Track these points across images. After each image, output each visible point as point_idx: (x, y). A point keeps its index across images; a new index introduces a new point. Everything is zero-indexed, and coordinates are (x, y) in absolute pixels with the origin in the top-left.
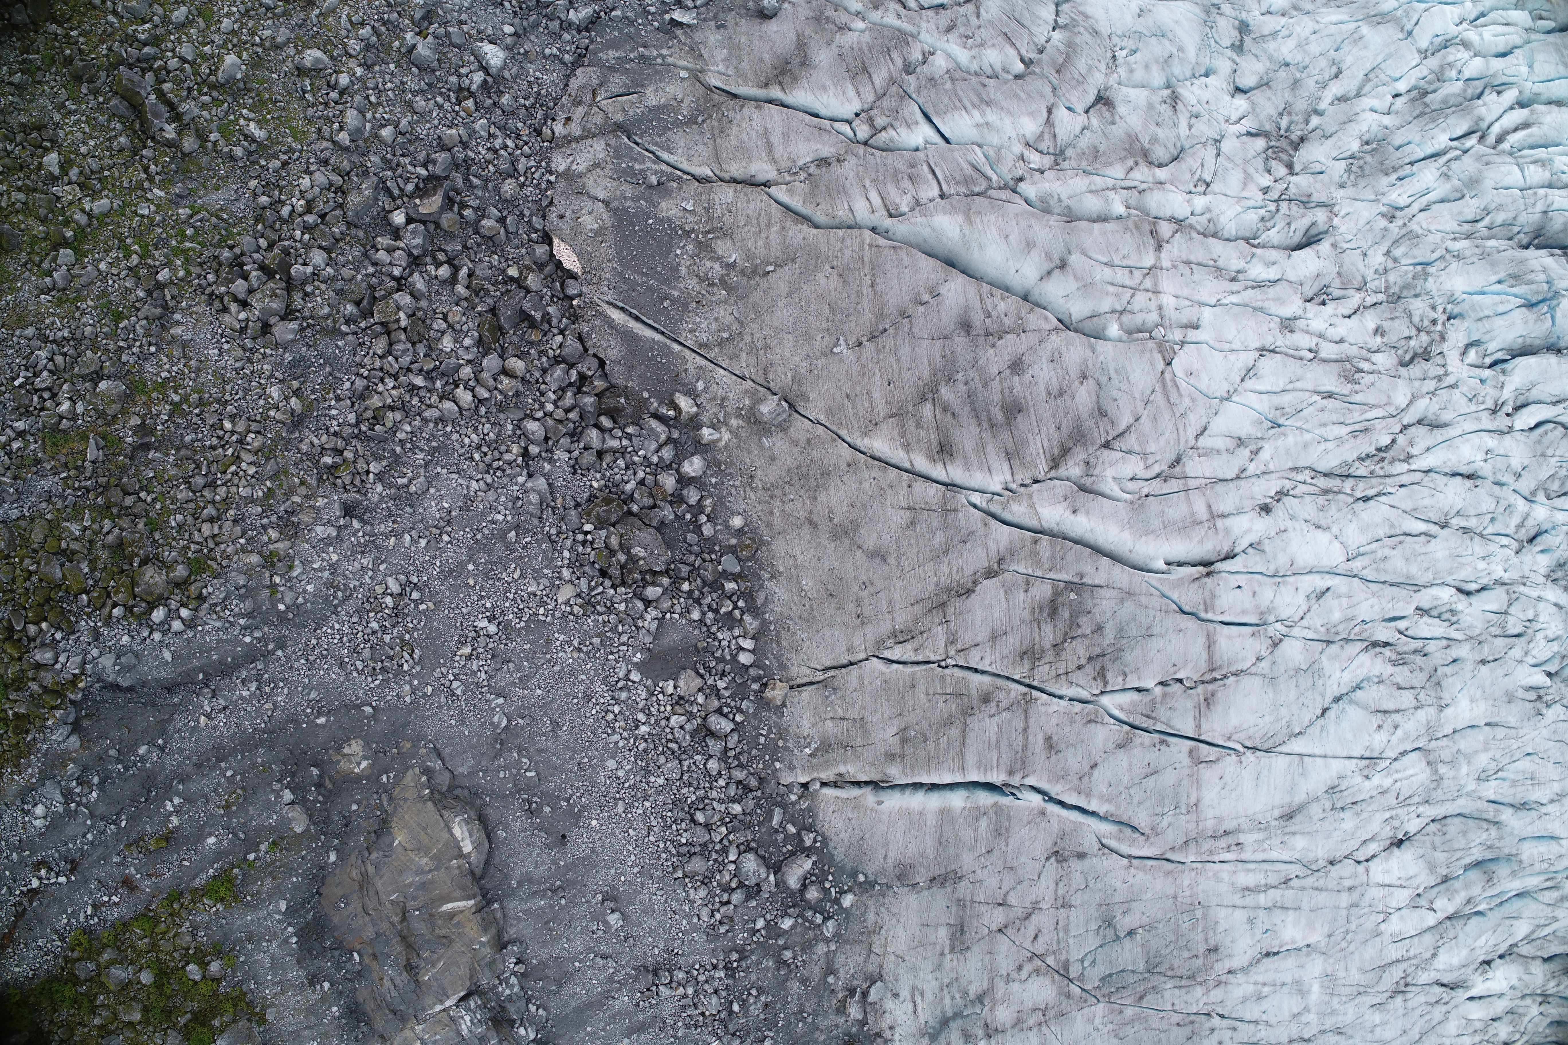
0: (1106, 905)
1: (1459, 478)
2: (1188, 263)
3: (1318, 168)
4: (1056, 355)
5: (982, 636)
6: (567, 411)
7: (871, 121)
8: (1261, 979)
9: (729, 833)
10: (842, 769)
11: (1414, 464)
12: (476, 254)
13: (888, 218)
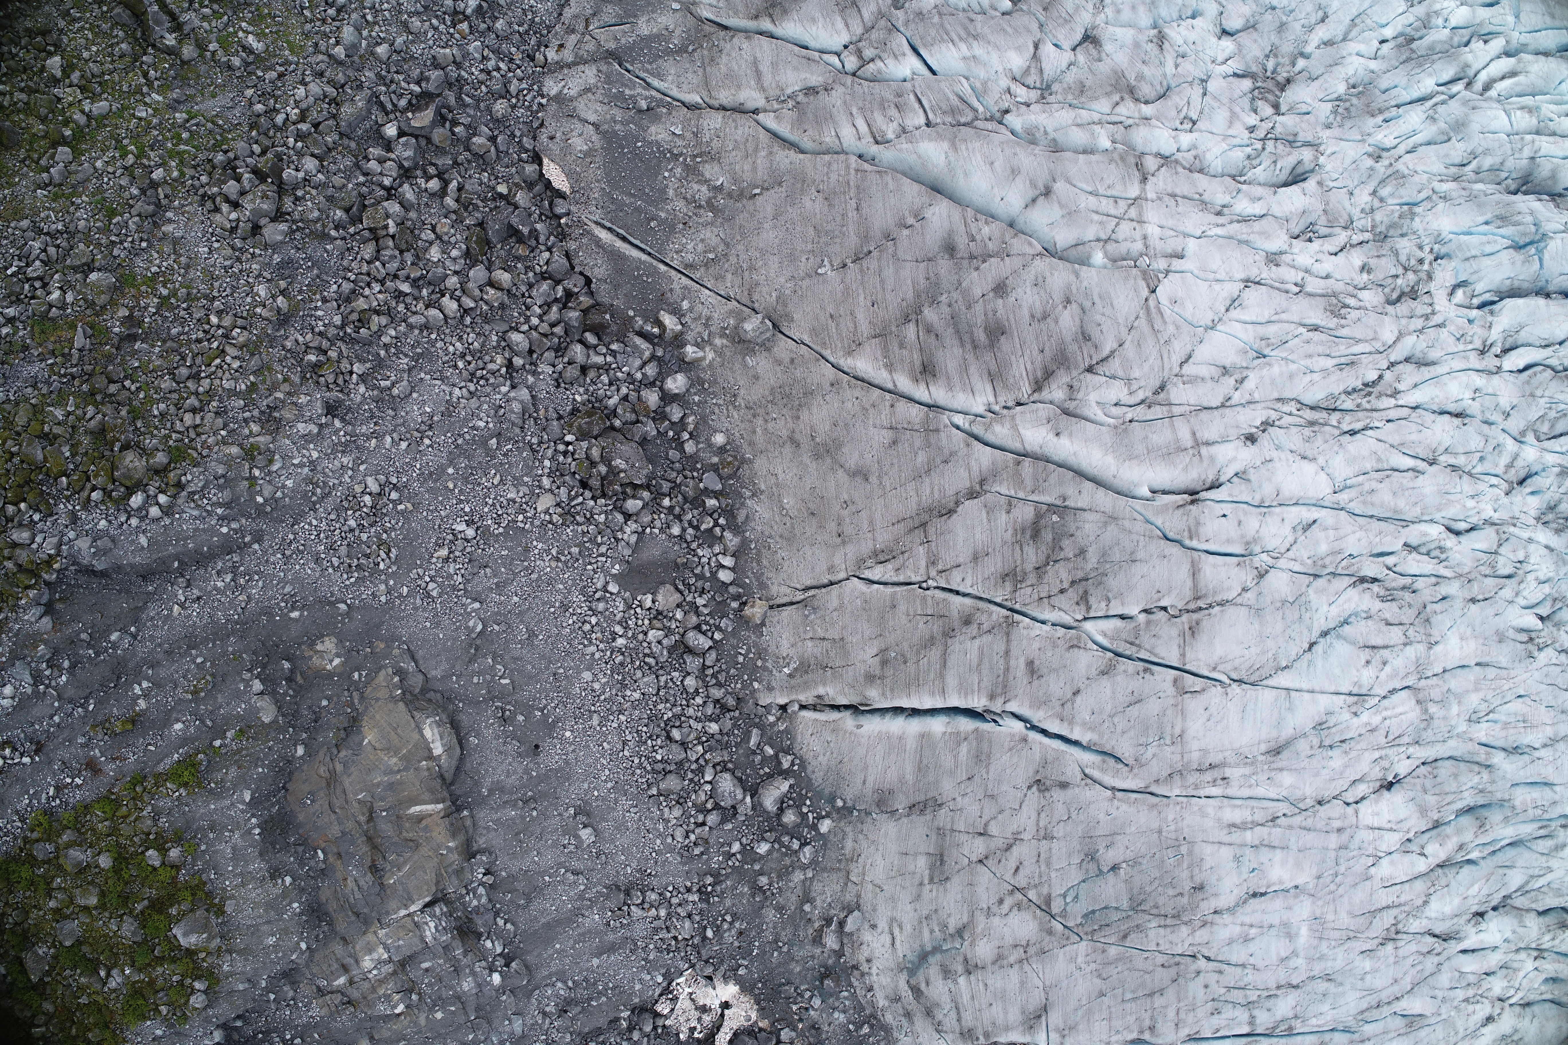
0: (1088, 837)
1: (1447, 417)
2: (1173, 196)
3: (1304, 108)
4: (1040, 279)
5: (964, 556)
6: (552, 325)
7: (859, 53)
8: (1247, 920)
9: (706, 752)
10: (821, 691)
11: (1401, 399)
12: (466, 171)
13: (874, 145)
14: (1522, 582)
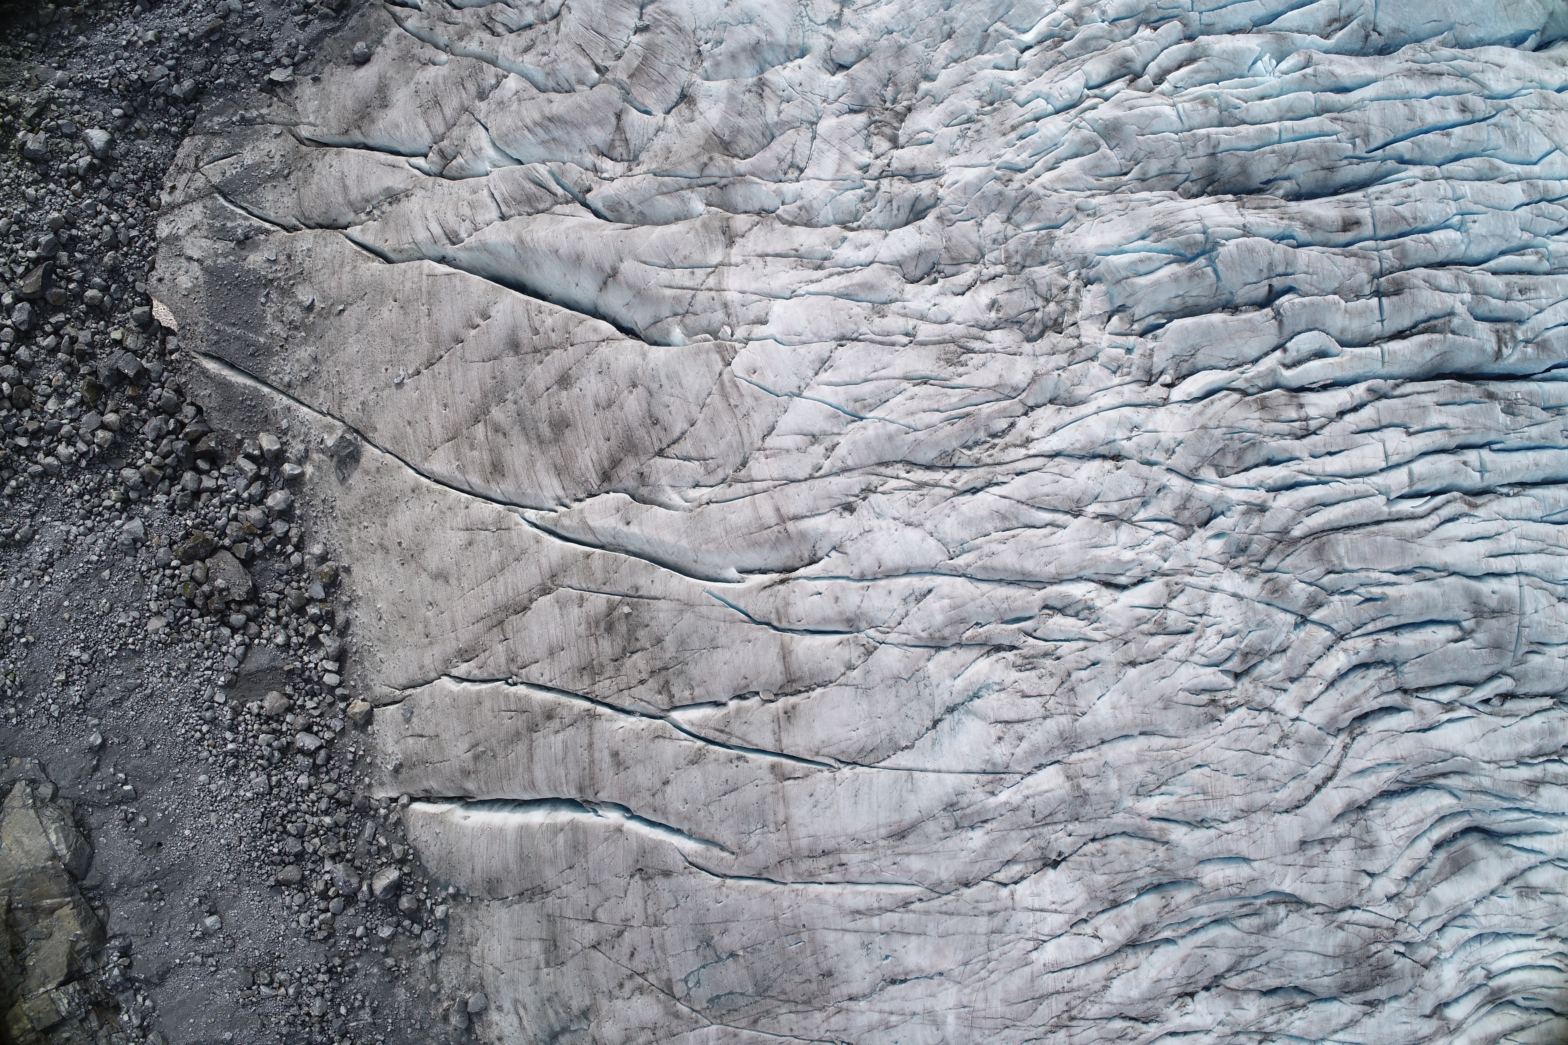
0: (700, 924)
1: (1097, 460)
2: (763, 256)
3: (926, 137)
4: (605, 366)
5: (541, 651)
6: (165, 457)
7: (441, 153)
8: (886, 1007)
9: (323, 845)
10: (426, 785)
11: (1035, 448)
12: (83, 323)
13: (449, 246)
14: (1200, 637)
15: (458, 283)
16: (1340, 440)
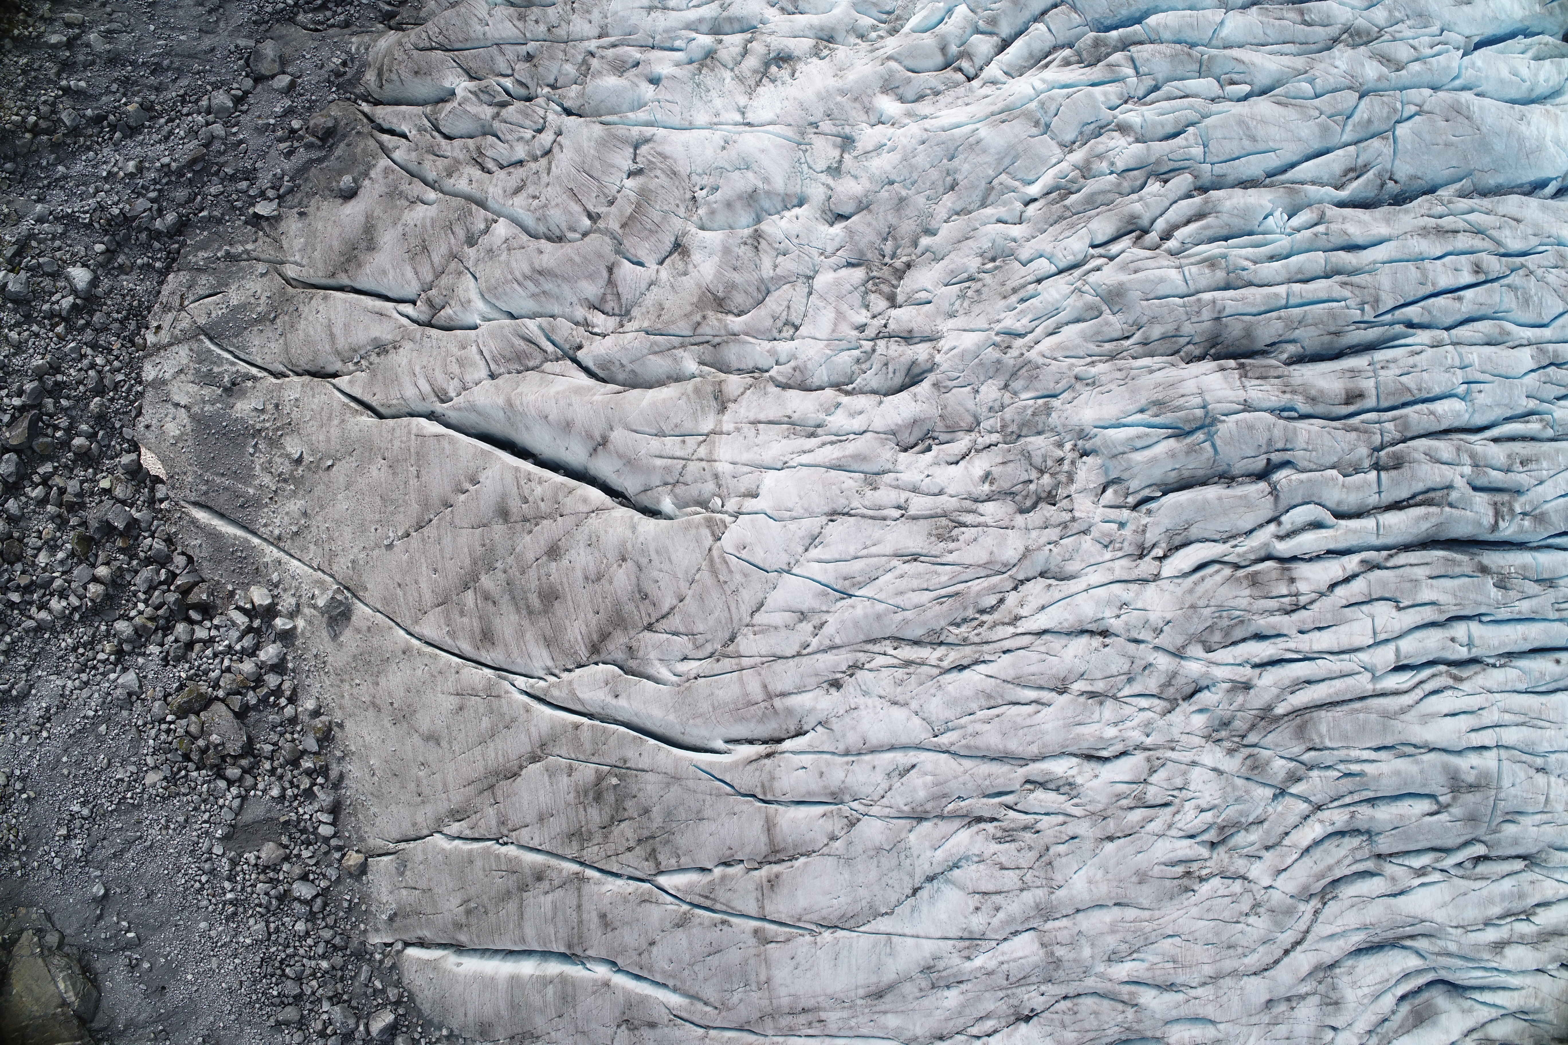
1: (1085, 636)
2: (755, 423)
3: (924, 297)
4: (594, 539)
5: (530, 816)
6: (157, 608)
7: (431, 301)
9: (320, 987)
10: (420, 933)
11: (1023, 626)
12: (72, 471)
13: (438, 404)
14: (1178, 812)
15: (447, 446)
16: (1329, 616)
